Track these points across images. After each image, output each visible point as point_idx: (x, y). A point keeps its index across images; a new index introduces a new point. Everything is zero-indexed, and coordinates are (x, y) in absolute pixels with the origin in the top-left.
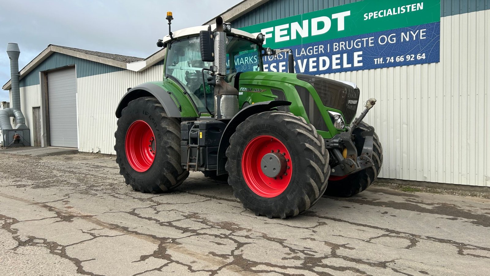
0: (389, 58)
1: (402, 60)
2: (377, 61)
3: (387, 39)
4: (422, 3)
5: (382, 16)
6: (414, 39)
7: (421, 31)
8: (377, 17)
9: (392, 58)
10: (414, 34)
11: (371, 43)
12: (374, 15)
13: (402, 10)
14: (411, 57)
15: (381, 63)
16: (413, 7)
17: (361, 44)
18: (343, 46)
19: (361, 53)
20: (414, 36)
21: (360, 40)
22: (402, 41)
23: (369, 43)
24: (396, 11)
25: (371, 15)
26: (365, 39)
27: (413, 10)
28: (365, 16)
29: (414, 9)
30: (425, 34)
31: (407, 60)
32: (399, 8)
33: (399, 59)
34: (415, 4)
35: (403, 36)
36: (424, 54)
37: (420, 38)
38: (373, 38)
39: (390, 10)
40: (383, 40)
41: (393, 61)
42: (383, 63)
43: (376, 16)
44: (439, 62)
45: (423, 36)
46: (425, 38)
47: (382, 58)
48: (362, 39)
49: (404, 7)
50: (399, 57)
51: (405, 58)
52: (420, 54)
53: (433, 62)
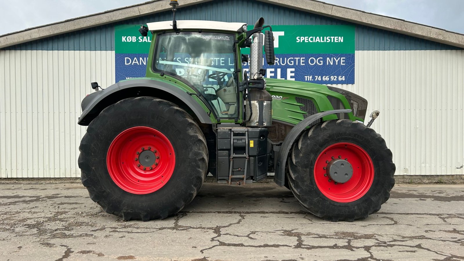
0: (317, 77)
1: (327, 79)
2: (307, 78)
3: (316, 61)
4: (342, 37)
5: (312, 41)
6: (337, 64)
7: (342, 58)
8: (308, 42)
9: (320, 77)
10: (337, 60)
11: (303, 63)
12: (306, 39)
13: (327, 39)
14: (334, 78)
15: (311, 80)
16: (336, 39)
17: (294, 62)
18: (277, 61)
19: (293, 70)
20: (337, 61)
21: (293, 58)
22: (328, 64)
23: (300, 62)
24: (323, 40)
25: (302, 39)
26: (297, 58)
27: (335, 41)
28: (297, 38)
29: (337, 40)
30: (344, 61)
31: (331, 80)
32: (325, 37)
33: (325, 78)
34: (337, 37)
35: (329, 61)
36: (344, 77)
37: (341, 64)
38: (304, 58)
39: (318, 37)
40: (312, 61)
41: (320, 79)
42: (313, 80)
43: (307, 40)
44: (354, 84)
45: (343, 63)
46: (345, 64)
47: (312, 76)
48: (295, 58)
49: (329, 37)
50: (325, 76)
51: (330, 78)
52: (341, 76)
53: (349, 84)
